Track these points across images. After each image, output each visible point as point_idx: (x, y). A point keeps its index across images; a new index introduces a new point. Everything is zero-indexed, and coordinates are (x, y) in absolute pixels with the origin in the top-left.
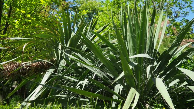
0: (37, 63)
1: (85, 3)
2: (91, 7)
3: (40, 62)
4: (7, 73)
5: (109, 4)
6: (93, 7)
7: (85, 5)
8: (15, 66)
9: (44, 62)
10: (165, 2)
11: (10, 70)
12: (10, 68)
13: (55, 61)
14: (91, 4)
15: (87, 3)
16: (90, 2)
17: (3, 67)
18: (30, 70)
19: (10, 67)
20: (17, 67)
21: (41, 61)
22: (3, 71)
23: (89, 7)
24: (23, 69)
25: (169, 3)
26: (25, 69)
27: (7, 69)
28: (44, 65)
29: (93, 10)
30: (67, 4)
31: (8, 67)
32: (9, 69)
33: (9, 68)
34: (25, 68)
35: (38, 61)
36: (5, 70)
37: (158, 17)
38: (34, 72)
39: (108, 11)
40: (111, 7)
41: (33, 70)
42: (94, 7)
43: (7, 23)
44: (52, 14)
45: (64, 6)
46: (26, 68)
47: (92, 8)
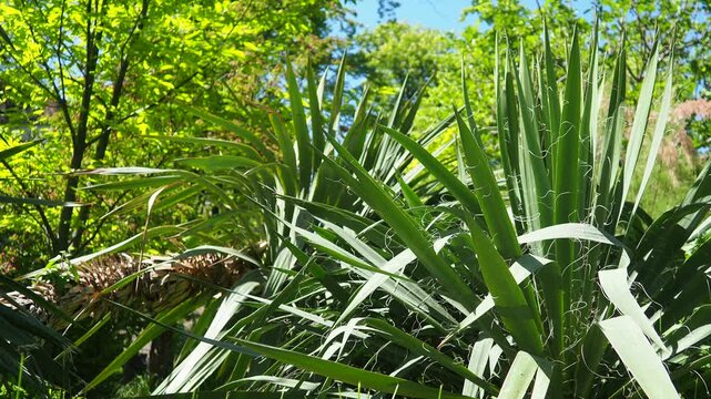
0: (200, 258)
1: (392, 40)
2: (412, 54)
3: (208, 256)
4: (90, 295)
5: (474, 41)
6: (420, 53)
7: (394, 47)
8: (119, 271)
9: (225, 255)
10: (686, 28)
11: (103, 283)
12: (103, 278)
13: (264, 250)
14: (413, 44)
15: (399, 40)
16: (411, 37)
17: (79, 273)
18: (172, 283)
19: (101, 274)
20: (127, 272)
21: (213, 252)
22: (76, 289)
23: (405, 55)
24: (150, 282)
25: (702, 30)
26: (156, 281)
27: (93, 282)
28: (222, 265)
29: (421, 64)
30: (324, 47)
31: (95, 275)
32: (97, 281)
33: (99, 277)
34: (156, 276)
35: (204, 253)
36: (83, 285)
37: (663, 84)
38: (186, 290)
39: (471, 67)
40: (481, 52)
41: (184, 285)
42: (425, 52)
43: (110, 116)
44: (267, 80)
45: (313, 53)
46: (160, 278)
47: (418, 58)
